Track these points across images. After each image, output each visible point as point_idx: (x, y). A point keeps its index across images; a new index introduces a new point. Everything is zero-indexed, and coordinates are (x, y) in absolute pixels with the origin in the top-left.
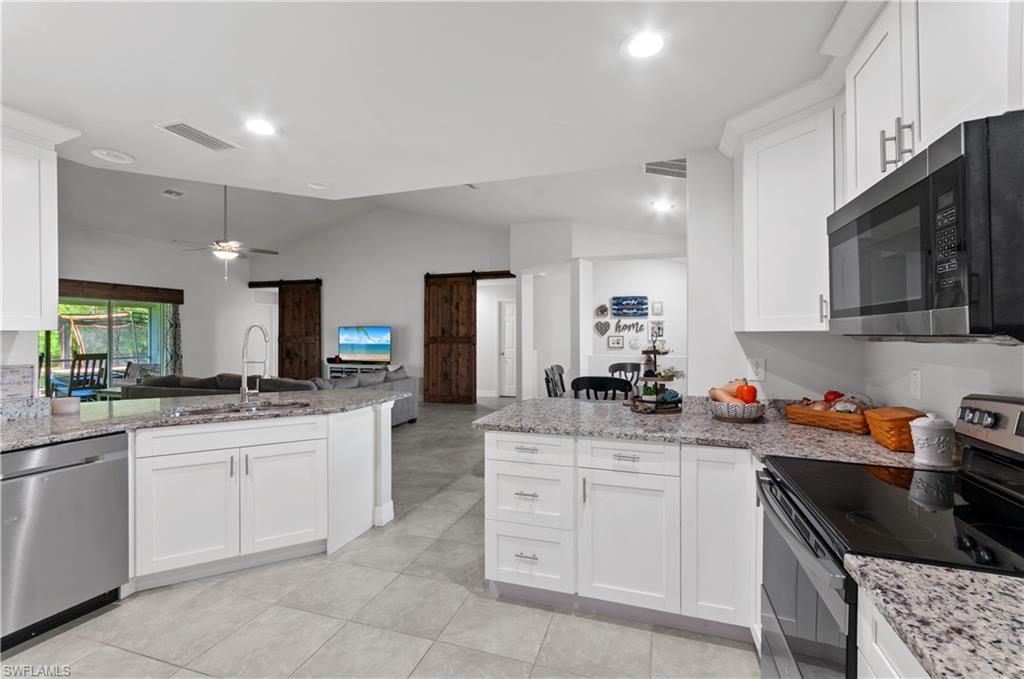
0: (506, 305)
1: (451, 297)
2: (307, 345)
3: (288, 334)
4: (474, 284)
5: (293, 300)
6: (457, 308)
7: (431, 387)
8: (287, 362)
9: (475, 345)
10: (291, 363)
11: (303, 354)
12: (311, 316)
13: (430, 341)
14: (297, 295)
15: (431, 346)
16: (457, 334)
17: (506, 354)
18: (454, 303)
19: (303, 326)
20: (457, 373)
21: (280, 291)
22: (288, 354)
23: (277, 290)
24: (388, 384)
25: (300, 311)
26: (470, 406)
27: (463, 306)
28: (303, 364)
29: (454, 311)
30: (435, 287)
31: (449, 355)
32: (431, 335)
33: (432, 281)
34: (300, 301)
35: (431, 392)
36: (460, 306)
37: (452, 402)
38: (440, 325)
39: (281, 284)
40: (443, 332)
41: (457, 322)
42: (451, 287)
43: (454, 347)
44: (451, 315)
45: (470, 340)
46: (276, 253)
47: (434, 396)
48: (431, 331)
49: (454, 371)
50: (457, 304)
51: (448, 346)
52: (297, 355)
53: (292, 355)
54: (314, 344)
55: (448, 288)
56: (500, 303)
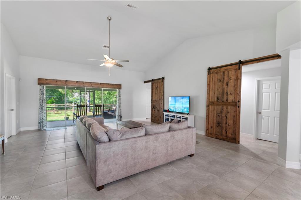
0: (264, 82)
1: (223, 79)
2: (159, 104)
3: (154, 100)
4: (240, 68)
5: (156, 86)
6: (227, 84)
7: (210, 128)
8: (153, 110)
9: (239, 107)
10: (154, 110)
11: (158, 107)
12: (161, 92)
13: (210, 104)
14: (157, 85)
15: (210, 106)
16: (227, 100)
17: (263, 114)
18: (225, 82)
19: (158, 96)
20: (226, 123)
21: (152, 83)
22: (154, 107)
23: (150, 83)
24: (171, 133)
25: (157, 90)
26: (235, 145)
27: (232, 83)
28: (158, 111)
29: (225, 86)
30: (213, 74)
31: (221, 112)
32: (211, 101)
33: (211, 71)
34: (158, 87)
35: (210, 132)
36: (229, 84)
37: (223, 139)
38: (216, 95)
39: (152, 81)
40: (218, 99)
41: (227, 93)
42: (224, 73)
43: (225, 107)
44: (223, 89)
45: (236, 104)
46: (128, 61)
47: (211, 134)
48: (211, 98)
49: (225, 122)
50: (228, 83)
51: (220, 107)
52: (156, 108)
53: (155, 107)
54: (161, 103)
55: (222, 73)
56: (259, 81)
